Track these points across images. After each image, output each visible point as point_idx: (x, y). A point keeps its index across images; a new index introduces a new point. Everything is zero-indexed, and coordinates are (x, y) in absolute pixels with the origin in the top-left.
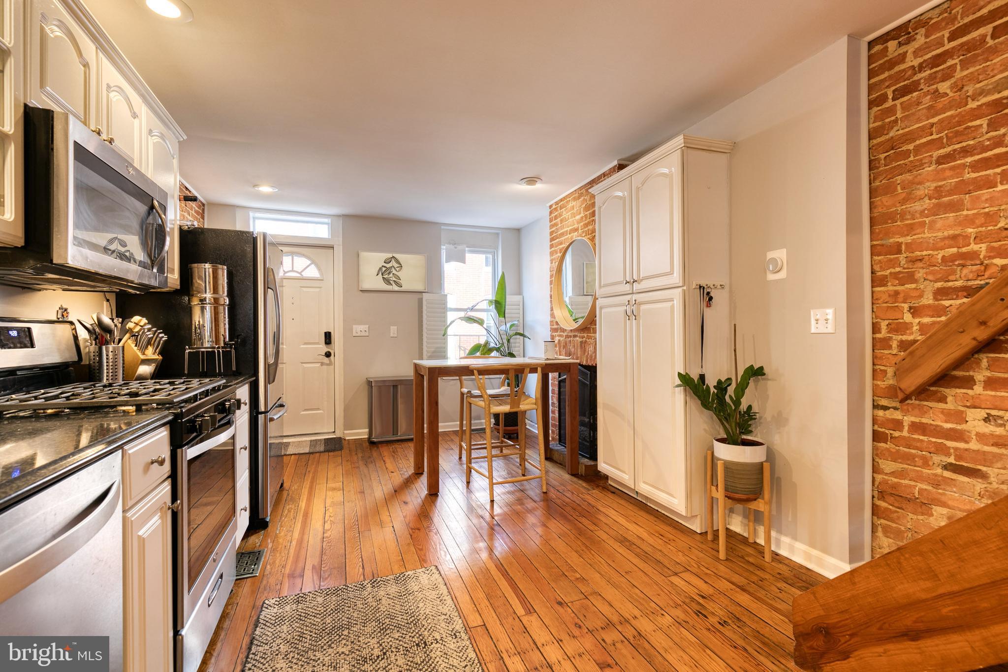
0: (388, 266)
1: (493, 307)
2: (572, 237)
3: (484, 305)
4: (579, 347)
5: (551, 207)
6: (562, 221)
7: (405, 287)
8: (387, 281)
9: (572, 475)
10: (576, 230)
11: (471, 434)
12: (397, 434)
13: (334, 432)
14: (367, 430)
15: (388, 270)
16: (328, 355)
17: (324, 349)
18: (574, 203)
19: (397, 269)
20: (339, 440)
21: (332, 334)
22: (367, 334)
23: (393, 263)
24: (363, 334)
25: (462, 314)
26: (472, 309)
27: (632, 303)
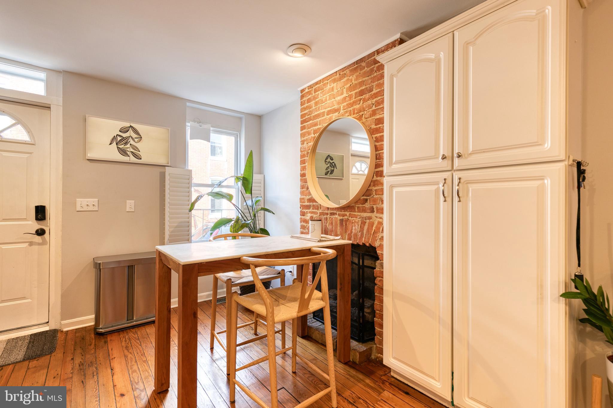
0: (124, 135)
1: (240, 184)
2: (331, 118)
3: (231, 181)
4: (339, 225)
5: (302, 91)
6: (316, 104)
7: (144, 160)
8: (123, 152)
9: (346, 363)
10: (337, 110)
11: (216, 306)
12: (133, 319)
13: (48, 322)
14: (93, 316)
15: (125, 141)
16: (41, 233)
17: (37, 226)
18: (332, 85)
19: (136, 140)
20: (54, 333)
21: (47, 208)
22: (96, 208)
23: (131, 133)
24: (91, 208)
25: (209, 190)
26: (220, 185)
27: (455, 182)
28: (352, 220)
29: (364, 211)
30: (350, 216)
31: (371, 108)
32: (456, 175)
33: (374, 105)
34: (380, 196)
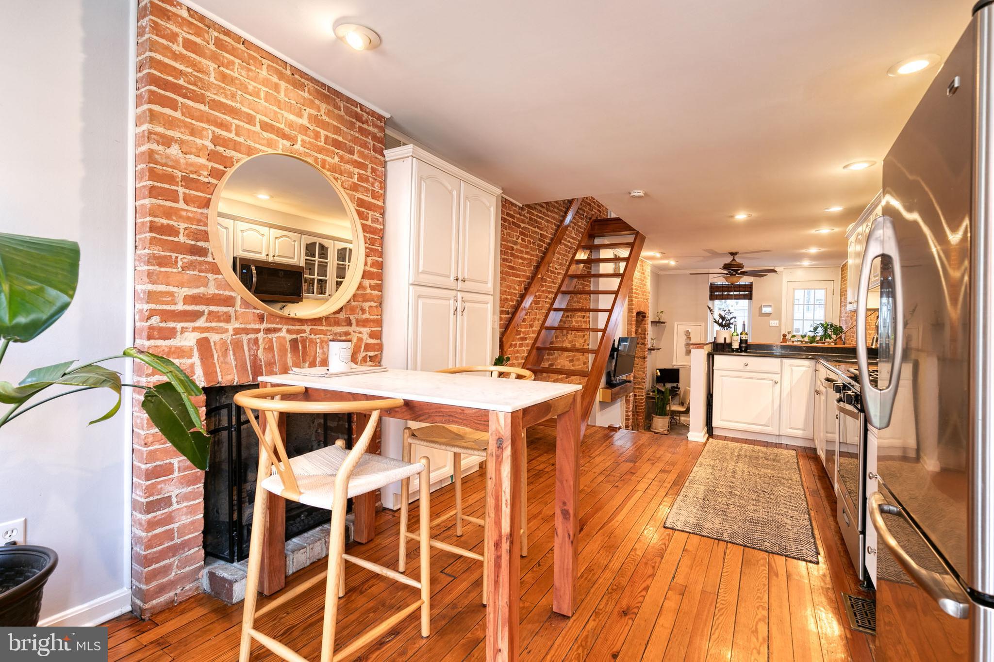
4: (289, 350)
27: (459, 300)
28: (316, 339)
29: (337, 323)
30: (312, 332)
31: (352, 178)
32: (460, 295)
33: (356, 176)
34: (360, 303)
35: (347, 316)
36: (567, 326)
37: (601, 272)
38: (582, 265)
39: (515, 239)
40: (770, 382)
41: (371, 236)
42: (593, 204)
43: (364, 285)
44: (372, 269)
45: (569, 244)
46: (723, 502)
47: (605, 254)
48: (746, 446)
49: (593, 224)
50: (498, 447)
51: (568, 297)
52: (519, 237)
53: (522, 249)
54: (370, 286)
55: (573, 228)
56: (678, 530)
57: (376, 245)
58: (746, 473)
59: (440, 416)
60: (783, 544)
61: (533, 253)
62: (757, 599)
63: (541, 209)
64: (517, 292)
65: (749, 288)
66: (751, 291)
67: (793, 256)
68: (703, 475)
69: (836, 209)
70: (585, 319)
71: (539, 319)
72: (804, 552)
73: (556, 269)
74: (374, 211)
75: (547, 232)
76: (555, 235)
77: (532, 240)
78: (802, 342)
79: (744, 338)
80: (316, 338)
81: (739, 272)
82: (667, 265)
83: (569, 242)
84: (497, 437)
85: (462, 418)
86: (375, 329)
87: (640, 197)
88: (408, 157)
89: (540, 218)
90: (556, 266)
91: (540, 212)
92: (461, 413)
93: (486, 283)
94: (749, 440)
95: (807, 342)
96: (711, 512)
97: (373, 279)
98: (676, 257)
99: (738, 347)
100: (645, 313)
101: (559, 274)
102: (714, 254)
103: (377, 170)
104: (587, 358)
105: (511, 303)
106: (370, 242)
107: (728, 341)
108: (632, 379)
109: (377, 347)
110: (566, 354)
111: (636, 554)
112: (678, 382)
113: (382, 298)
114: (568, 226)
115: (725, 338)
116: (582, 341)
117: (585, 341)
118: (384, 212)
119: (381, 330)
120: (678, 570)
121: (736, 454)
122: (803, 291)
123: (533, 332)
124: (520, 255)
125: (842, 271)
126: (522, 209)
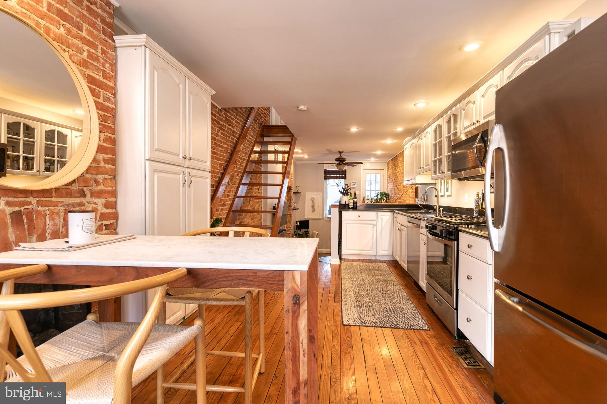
27: (187, 174)
28: (44, 211)
29: (70, 194)
30: (38, 204)
31: (81, 53)
32: (187, 171)
33: (86, 53)
34: (94, 176)
35: (80, 188)
36: (249, 195)
37: (268, 160)
38: (258, 155)
39: (216, 132)
40: (371, 225)
41: (103, 113)
42: (262, 115)
43: (97, 158)
44: (105, 145)
45: (250, 140)
46: (367, 301)
47: (271, 148)
48: (362, 264)
49: (263, 127)
50: (295, 304)
51: (250, 175)
52: (219, 131)
53: (221, 140)
54: (104, 160)
55: (252, 129)
56: (352, 325)
57: (109, 122)
58: (369, 281)
59: (229, 280)
60: (409, 322)
61: (228, 143)
62: (415, 363)
63: (232, 113)
64: (219, 171)
65: (345, 173)
66: (345, 175)
67: (368, 155)
68: (349, 285)
69: (400, 129)
70: (259, 191)
71: (233, 191)
72: (420, 324)
73: (243, 156)
74: (106, 90)
75: (237, 130)
76: (241, 132)
77: (228, 135)
78: (372, 202)
79: (355, 201)
80: (46, 210)
81: (344, 163)
82: (303, 157)
83: (250, 138)
84: (293, 295)
85: (254, 280)
86: (110, 200)
87: (304, 110)
88: (141, 46)
89: (232, 119)
90: (242, 154)
91: (232, 115)
92: (252, 276)
93: (206, 162)
94: (361, 259)
95: (374, 202)
96: (364, 309)
97: (107, 154)
98: (308, 153)
99: (352, 206)
100: (291, 187)
101: (244, 159)
102: (330, 152)
103: (107, 52)
104: (261, 217)
105: (215, 179)
106: (103, 119)
107: (347, 203)
108: (285, 228)
109: (113, 216)
110: (249, 214)
111: (336, 350)
112: (308, 228)
113: (115, 171)
114: (249, 127)
115: (346, 201)
116: (258, 205)
117: (260, 205)
118: (115, 92)
119: (116, 202)
120: (365, 354)
121: (359, 269)
122: (370, 175)
123: (230, 200)
124: (220, 144)
125: (388, 165)
126: (220, 110)
